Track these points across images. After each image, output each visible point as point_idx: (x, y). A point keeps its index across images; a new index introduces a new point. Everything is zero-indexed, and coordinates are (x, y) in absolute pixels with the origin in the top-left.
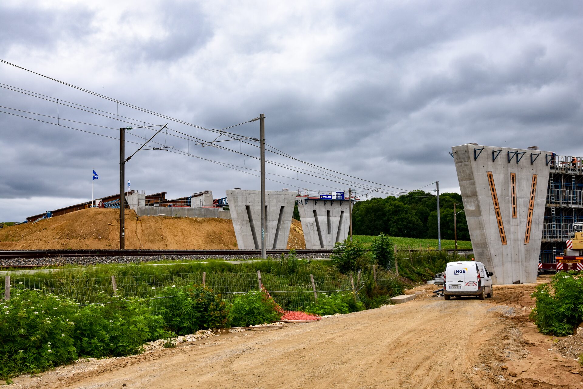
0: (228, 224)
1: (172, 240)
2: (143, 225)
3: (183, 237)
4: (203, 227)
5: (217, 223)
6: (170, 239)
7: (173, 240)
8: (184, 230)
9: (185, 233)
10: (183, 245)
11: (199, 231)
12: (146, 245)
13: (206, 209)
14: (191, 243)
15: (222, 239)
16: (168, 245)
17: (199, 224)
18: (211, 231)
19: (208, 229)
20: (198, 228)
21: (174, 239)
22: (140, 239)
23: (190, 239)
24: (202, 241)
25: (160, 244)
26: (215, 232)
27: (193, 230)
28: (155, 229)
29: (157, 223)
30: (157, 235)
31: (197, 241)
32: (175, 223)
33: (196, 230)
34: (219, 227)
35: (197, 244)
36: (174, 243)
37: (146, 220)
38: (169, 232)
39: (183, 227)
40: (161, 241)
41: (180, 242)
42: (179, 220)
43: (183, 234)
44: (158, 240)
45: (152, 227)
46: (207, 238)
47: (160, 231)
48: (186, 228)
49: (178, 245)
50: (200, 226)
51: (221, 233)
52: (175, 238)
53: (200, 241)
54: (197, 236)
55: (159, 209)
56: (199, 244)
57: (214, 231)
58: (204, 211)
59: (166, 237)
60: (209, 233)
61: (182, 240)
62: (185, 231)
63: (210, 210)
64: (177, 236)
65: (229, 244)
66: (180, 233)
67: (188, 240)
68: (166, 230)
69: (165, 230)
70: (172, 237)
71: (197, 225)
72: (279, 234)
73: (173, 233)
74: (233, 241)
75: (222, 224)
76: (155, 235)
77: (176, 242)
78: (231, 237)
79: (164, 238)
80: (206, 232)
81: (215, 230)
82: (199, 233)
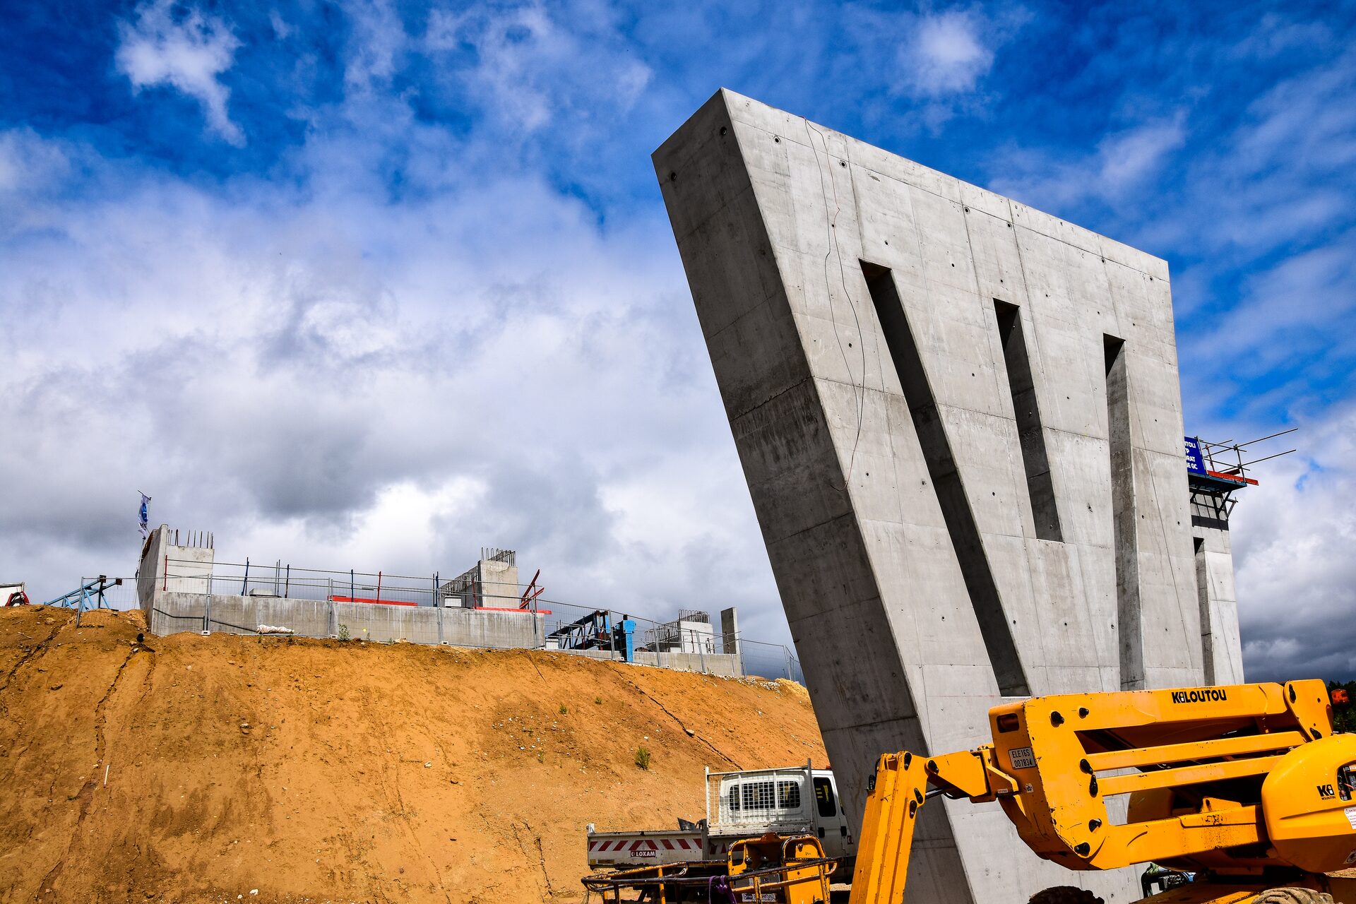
0: (591, 676)
1: (298, 740)
2: (160, 671)
3: (364, 726)
4: (474, 683)
5: (543, 669)
6: (292, 737)
7: (306, 741)
8: (375, 696)
9: (381, 707)
10: (360, 767)
11: (457, 699)
12: (130, 770)
13: (490, 615)
14: (407, 756)
15: (570, 738)
16: (269, 769)
17: (453, 670)
18: (513, 699)
19: (502, 694)
20: (451, 686)
21: (313, 736)
22: (109, 736)
23: (401, 736)
24: (471, 743)
25: (225, 762)
26: (534, 708)
27: (423, 696)
28: (218, 692)
29: (240, 663)
30: (220, 718)
31: (443, 745)
32: (333, 665)
33: (439, 694)
34: (554, 686)
35: (440, 760)
36: (309, 756)
37: (183, 649)
38: (294, 704)
39: (372, 683)
40: (237, 746)
41: (343, 752)
42: (360, 652)
43: (366, 712)
44: (220, 743)
45: (203, 679)
46: (498, 729)
47: (246, 696)
48: (386, 687)
49: (329, 769)
50: (458, 677)
51: (563, 711)
52: (323, 731)
53: (460, 748)
54: (442, 720)
55: (267, 606)
56: (452, 759)
57: (528, 700)
58: (482, 625)
59: (268, 728)
60: (502, 711)
61: (358, 740)
62: (381, 697)
63: (508, 621)
64: (334, 723)
65: (610, 756)
66: (353, 709)
67: (390, 740)
68: (283, 693)
69: (272, 694)
70: (303, 726)
71: (444, 675)
72: (1143, 556)
73: (317, 706)
74: (626, 746)
75: (564, 674)
76: (208, 714)
77: (321, 750)
78: (614, 730)
79: (257, 731)
80: (492, 703)
81: (534, 698)
82: (454, 710)
